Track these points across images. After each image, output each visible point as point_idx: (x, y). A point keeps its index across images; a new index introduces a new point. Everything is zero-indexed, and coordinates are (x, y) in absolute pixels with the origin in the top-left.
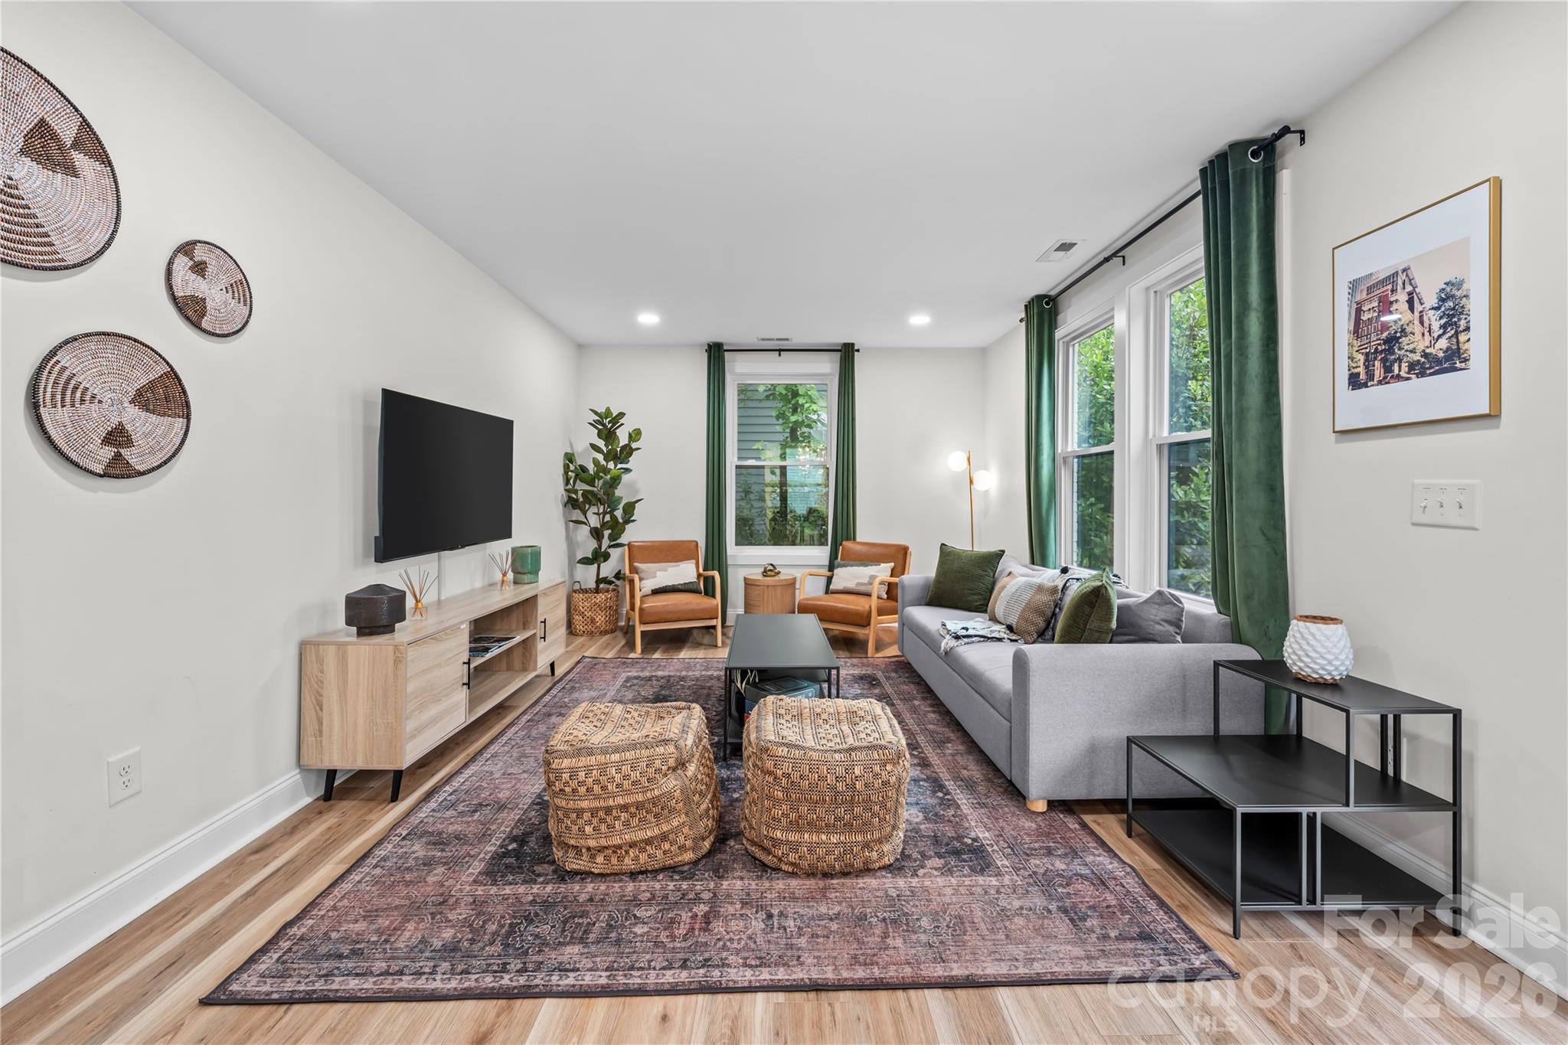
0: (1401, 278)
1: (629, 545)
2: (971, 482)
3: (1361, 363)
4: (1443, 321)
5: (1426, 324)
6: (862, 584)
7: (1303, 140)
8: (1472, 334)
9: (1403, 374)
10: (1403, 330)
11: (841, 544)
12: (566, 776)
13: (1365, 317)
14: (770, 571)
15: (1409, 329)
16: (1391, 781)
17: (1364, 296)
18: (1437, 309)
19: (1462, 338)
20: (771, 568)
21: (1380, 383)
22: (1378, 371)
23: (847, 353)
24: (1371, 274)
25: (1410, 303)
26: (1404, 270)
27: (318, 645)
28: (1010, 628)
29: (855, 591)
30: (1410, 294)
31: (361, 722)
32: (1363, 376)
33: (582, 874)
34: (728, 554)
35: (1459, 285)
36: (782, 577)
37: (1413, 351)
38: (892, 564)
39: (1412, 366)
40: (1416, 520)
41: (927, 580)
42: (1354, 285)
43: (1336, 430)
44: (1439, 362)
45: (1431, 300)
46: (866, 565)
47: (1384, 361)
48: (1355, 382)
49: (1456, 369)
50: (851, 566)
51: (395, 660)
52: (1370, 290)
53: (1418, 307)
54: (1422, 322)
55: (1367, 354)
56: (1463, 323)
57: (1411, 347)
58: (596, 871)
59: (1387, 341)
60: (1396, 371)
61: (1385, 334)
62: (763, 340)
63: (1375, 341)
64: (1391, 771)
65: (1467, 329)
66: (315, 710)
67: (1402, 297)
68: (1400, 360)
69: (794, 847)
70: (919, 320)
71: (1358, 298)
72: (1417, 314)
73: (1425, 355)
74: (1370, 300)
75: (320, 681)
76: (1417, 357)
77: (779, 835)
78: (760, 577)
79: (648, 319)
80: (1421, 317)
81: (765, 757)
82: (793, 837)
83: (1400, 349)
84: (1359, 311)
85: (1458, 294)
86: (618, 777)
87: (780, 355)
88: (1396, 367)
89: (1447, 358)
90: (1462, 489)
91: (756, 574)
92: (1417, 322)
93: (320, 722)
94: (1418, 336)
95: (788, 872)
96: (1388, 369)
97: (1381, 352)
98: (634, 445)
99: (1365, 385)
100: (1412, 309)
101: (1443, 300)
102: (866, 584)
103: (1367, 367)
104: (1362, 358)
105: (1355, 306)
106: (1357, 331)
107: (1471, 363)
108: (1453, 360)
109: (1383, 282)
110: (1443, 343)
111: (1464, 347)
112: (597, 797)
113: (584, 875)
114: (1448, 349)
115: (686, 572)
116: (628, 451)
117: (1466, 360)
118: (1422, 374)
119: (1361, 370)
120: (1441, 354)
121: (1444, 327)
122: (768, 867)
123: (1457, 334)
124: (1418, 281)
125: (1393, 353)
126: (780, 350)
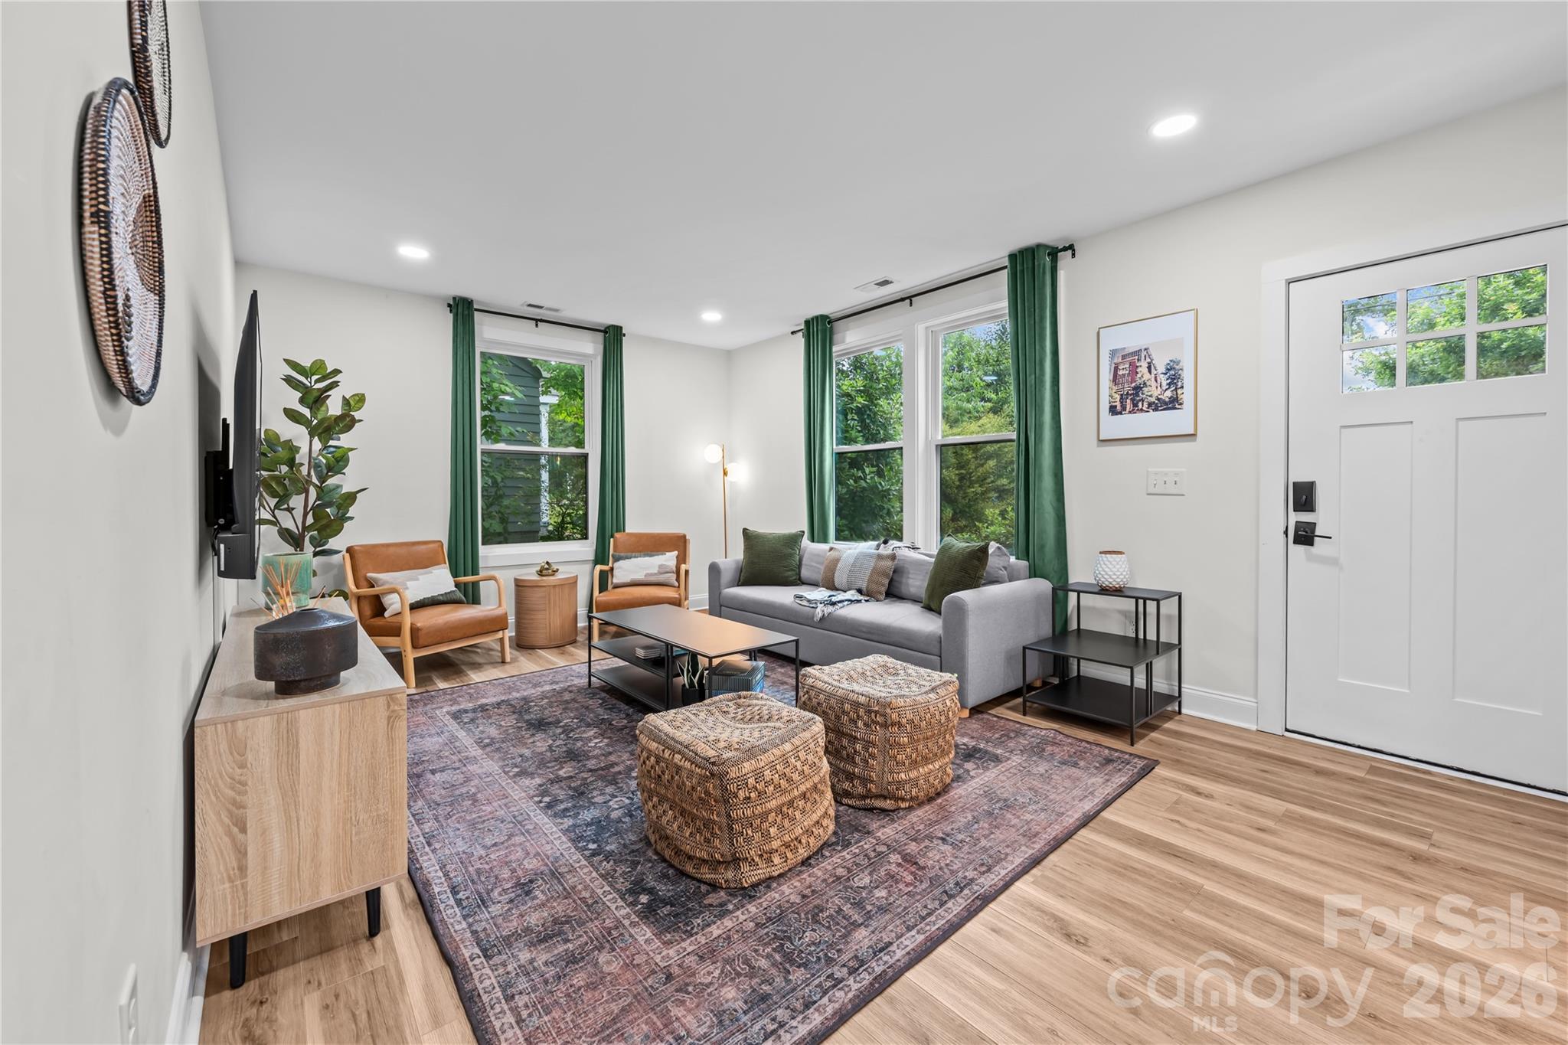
0: (1143, 354)
1: (349, 550)
2: (725, 473)
3: (1118, 400)
4: (1169, 381)
5: (1159, 382)
6: (651, 575)
7: (1073, 255)
8: (1184, 390)
9: (1144, 408)
10: (1145, 384)
11: (612, 536)
12: (751, 781)
13: (1120, 373)
14: (546, 570)
15: (1148, 384)
16: (1142, 642)
17: (1120, 360)
18: (1166, 374)
19: (1179, 391)
20: (547, 566)
21: (1130, 412)
22: (1129, 406)
23: (612, 337)
24: (1124, 348)
25: (1149, 368)
26: (1145, 349)
27: (233, 722)
28: (860, 591)
29: (644, 582)
30: (1149, 363)
31: (327, 827)
32: (1119, 408)
33: (764, 882)
34: (480, 555)
35: (1178, 363)
36: (560, 576)
37: (1151, 396)
38: (676, 552)
39: (1150, 405)
40: (1150, 491)
41: (737, 562)
42: (1113, 353)
43: (1101, 438)
44: (1166, 404)
45: (1161, 369)
46: (651, 556)
47: (1133, 400)
48: (1113, 410)
49: (1176, 409)
50: (635, 557)
51: (389, 718)
52: (1123, 357)
53: (1153, 371)
54: (1156, 381)
55: (1122, 395)
56: (1180, 384)
57: (1149, 394)
58: (775, 874)
59: (1134, 388)
60: (1140, 407)
61: (1133, 385)
62: (530, 305)
63: (1127, 388)
64: (1141, 636)
65: (1182, 387)
66: (229, 834)
67: (1144, 364)
68: (1142, 400)
69: (914, 782)
70: (711, 316)
71: (1116, 361)
72: (1153, 375)
73: (1158, 399)
74: (1124, 363)
75: (240, 783)
76: (1153, 400)
77: (903, 775)
78: (536, 577)
79: (413, 252)
80: (1156, 377)
81: (888, 711)
82: (913, 774)
83: (1143, 394)
84: (1116, 369)
85: (1177, 367)
86: (799, 764)
87: (537, 325)
88: (1140, 404)
89: (1171, 402)
90: (1176, 474)
91: (530, 575)
92: (1153, 380)
93: (241, 853)
94: (1154, 388)
95: (906, 808)
96: (1135, 405)
97: (1131, 395)
98: (357, 415)
99: (1121, 413)
100: (1150, 372)
101: (1169, 370)
102: (655, 574)
103: (1121, 403)
104: (1118, 397)
105: (1113, 365)
106: (1115, 379)
107: (1184, 406)
108: (1173, 403)
109: (1133, 354)
110: (1168, 393)
111: (1180, 397)
112: (784, 792)
113: (768, 882)
114: (1171, 397)
115: (439, 580)
116: (346, 422)
117: (1181, 404)
118: (1156, 410)
119: (1118, 404)
120: (1167, 400)
121: (1169, 384)
122: (891, 811)
123: (1176, 389)
124: (1154, 356)
125: (1138, 396)
126: (537, 320)
